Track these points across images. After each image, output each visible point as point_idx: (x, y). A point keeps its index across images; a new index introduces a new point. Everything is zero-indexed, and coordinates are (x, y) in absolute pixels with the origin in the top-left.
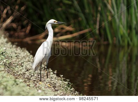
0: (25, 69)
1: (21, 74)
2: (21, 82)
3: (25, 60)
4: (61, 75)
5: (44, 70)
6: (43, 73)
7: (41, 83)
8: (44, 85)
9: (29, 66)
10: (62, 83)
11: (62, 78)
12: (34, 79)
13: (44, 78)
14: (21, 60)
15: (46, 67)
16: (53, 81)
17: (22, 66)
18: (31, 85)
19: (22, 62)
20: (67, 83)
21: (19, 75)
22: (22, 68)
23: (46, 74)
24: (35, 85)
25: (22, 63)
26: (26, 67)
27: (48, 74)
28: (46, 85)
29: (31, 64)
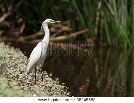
0: (18, 71)
1: (15, 77)
2: (15, 85)
3: (18, 61)
4: (57, 78)
5: (39, 72)
6: (38, 75)
7: (35, 86)
8: (39, 89)
9: (23, 67)
10: (58, 87)
11: (57, 82)
12: (29, 82)
13: (39, 81)
14: (15, 61)
15: (41, 70)
16: (48, 85)
17: (16, 68)
18: (25, 89)
19: (16, 63)
20: (62, 87)
21: (13, 78)
22: (16, 70)
23: (40, 77)
24: (29, 89)
25: (15, 65)
26: (20, 69)
27: (43, 77)
28: (41, 89)
29: (25, 66)
